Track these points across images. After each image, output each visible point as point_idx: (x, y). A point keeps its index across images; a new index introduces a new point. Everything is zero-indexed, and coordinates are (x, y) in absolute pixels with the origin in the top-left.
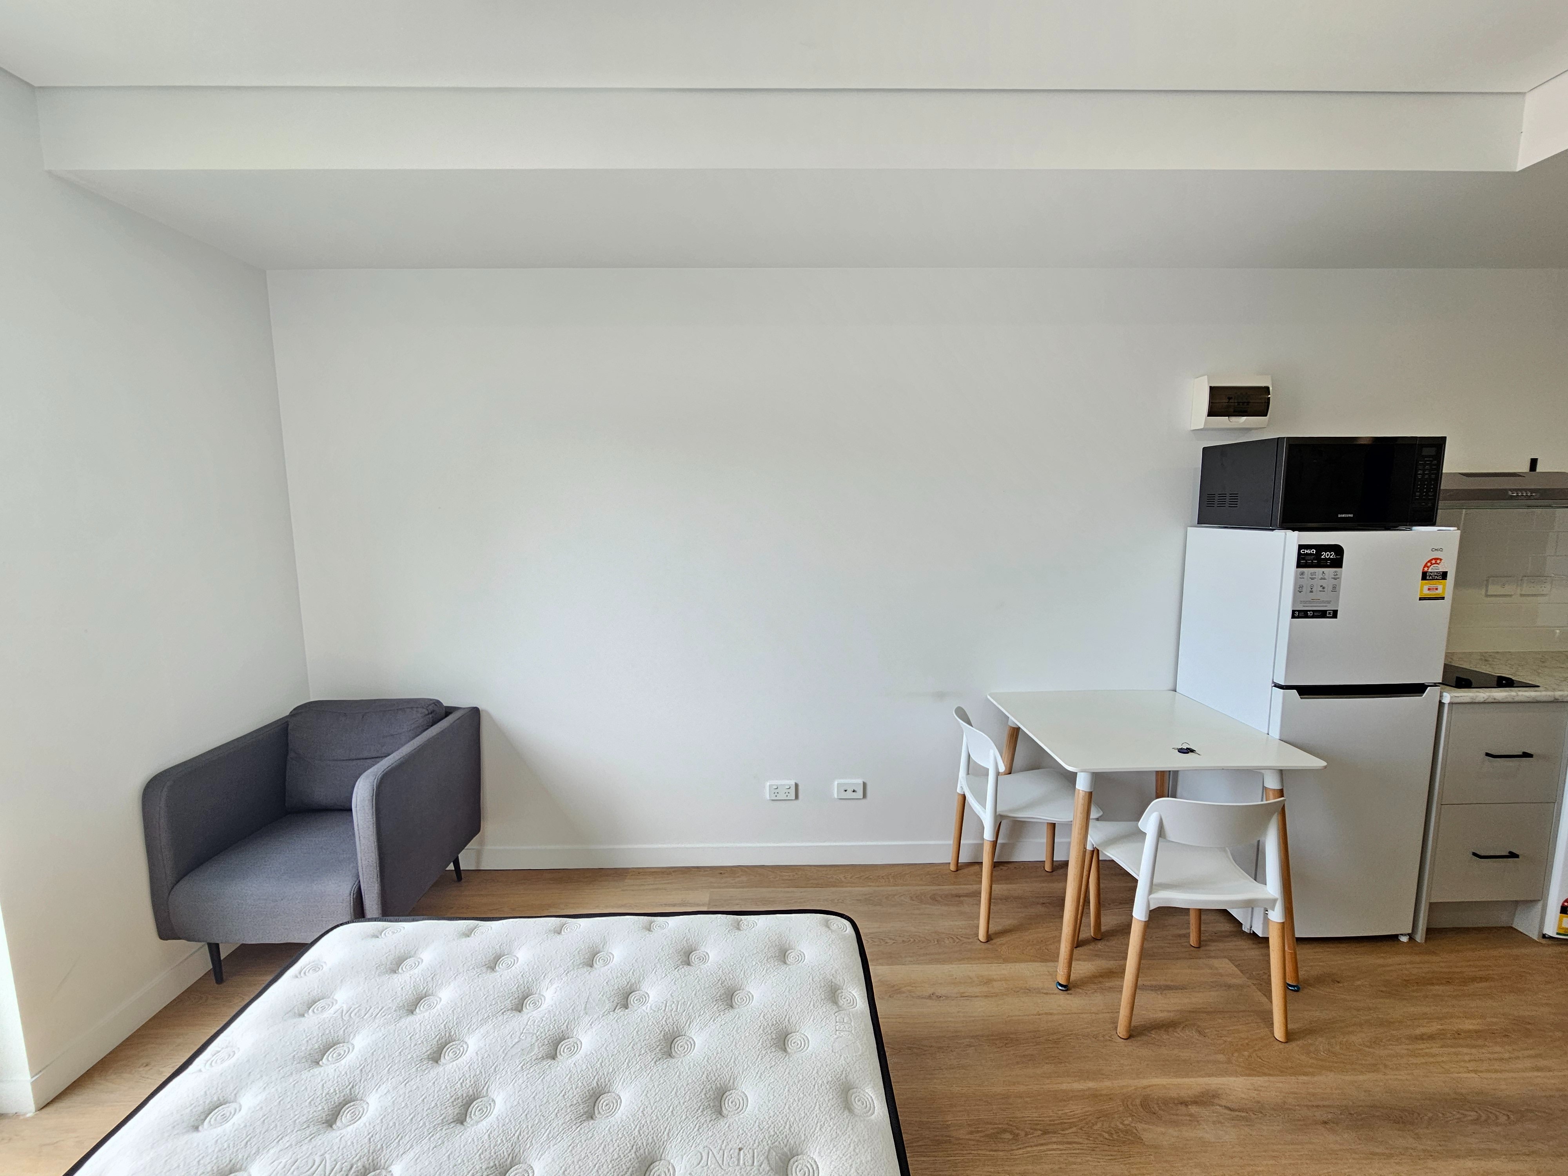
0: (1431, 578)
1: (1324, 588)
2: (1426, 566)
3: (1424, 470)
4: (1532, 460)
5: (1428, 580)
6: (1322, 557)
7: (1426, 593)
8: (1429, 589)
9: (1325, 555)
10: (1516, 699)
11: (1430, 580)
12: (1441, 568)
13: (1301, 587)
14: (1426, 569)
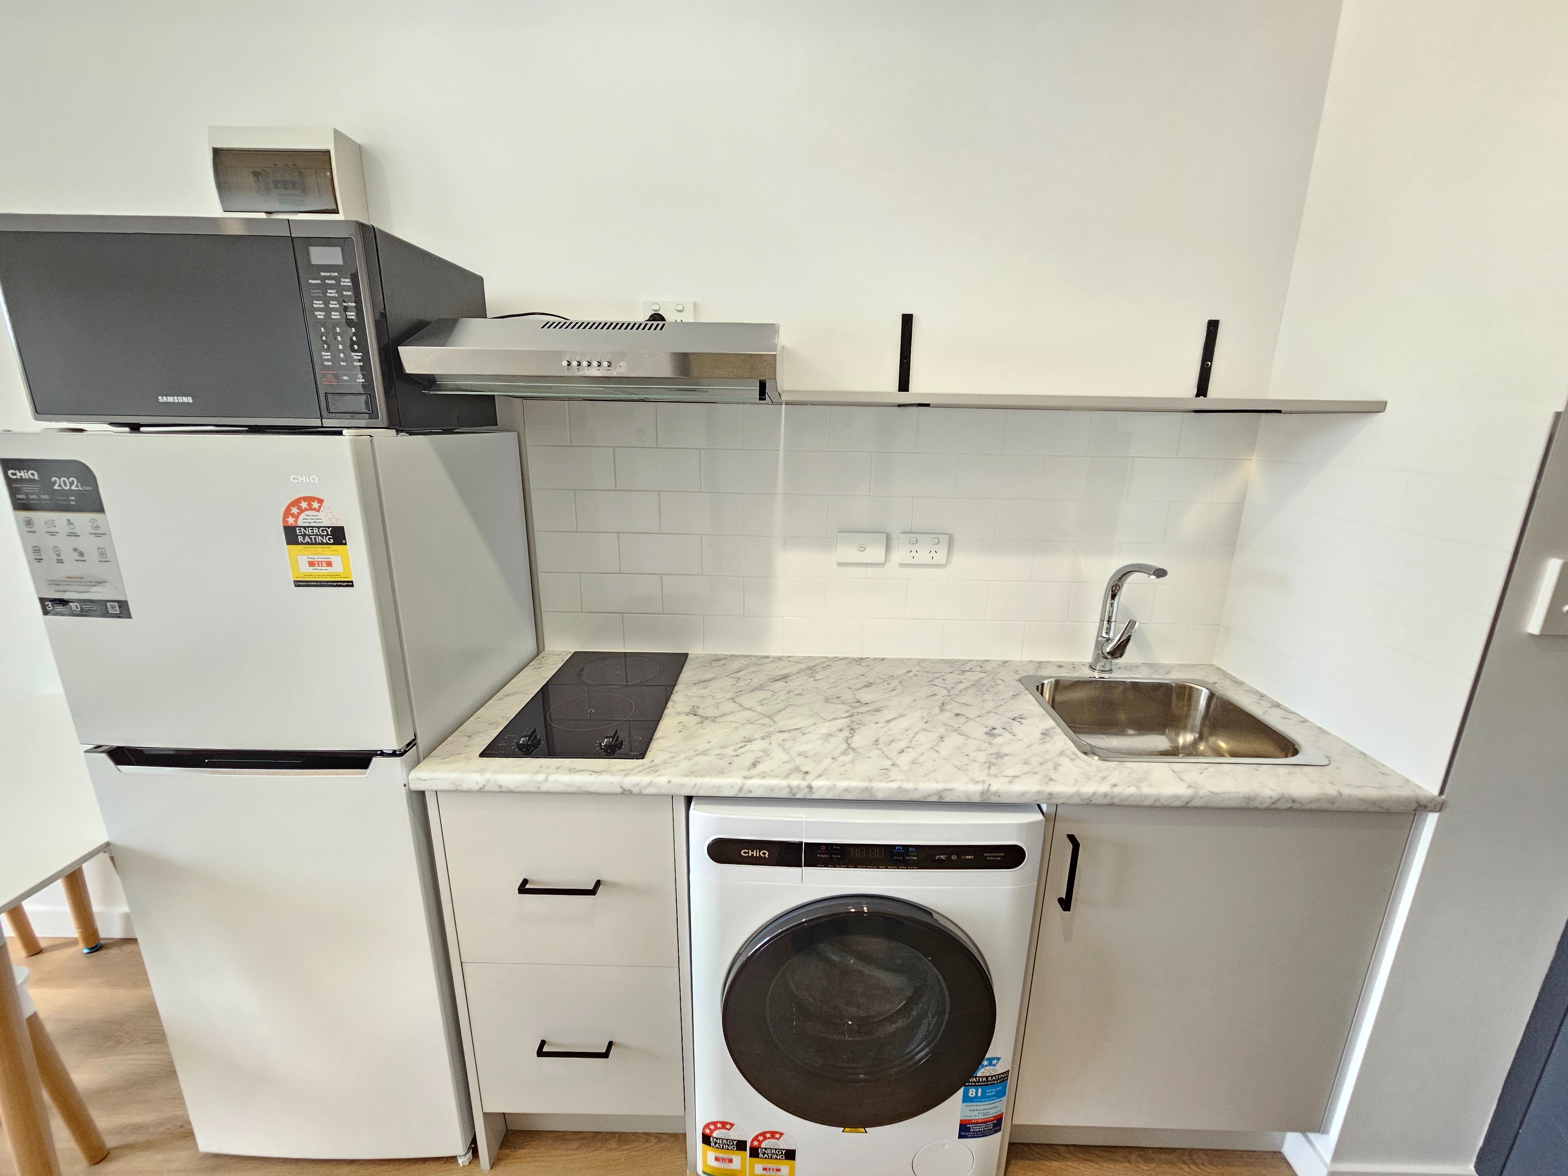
0: (307, 539)
1: (81, 554)
2: (287, 513)
3: (327, 300)
4: (904, 316)
5: (302, 544)
6: (56, 487)
7: (306, 572)
8: (311, 564)
9: (60, 483)
10: (544, 788)
11: (307, 543)
12: (326, 518)
13: (37, 550)
14: (291, 521)
